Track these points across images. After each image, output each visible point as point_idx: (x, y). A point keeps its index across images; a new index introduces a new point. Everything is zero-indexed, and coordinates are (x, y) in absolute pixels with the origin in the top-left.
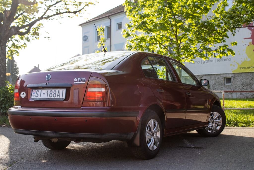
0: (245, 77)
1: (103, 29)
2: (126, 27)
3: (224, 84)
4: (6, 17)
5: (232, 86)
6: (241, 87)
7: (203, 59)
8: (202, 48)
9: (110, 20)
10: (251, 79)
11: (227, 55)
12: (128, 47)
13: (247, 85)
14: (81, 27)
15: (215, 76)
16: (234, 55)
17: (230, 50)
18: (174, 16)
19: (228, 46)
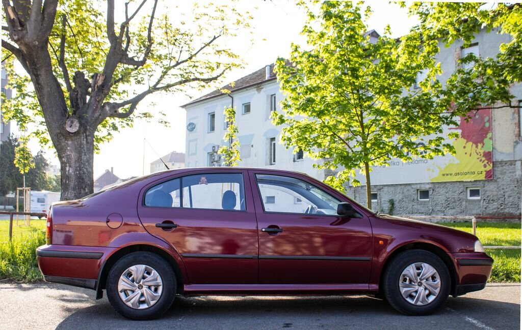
0: (451, 189)
1: (234, 112)
2: (280, 108)
3: (418, 200)
4: (96, 85)
5: (430, 204)
6: (444, 205)
7: (403, 160)
8: (402, 142)
9: (231, 99)
10: (462, 192)
11: (443, 154)
12: (285, 139)
13: (454, 202)
14: (184, 110)
15: (402, 187)
16: (454, 154)
17: (448, 146)
18: (358, 91)
19: (443, 139)
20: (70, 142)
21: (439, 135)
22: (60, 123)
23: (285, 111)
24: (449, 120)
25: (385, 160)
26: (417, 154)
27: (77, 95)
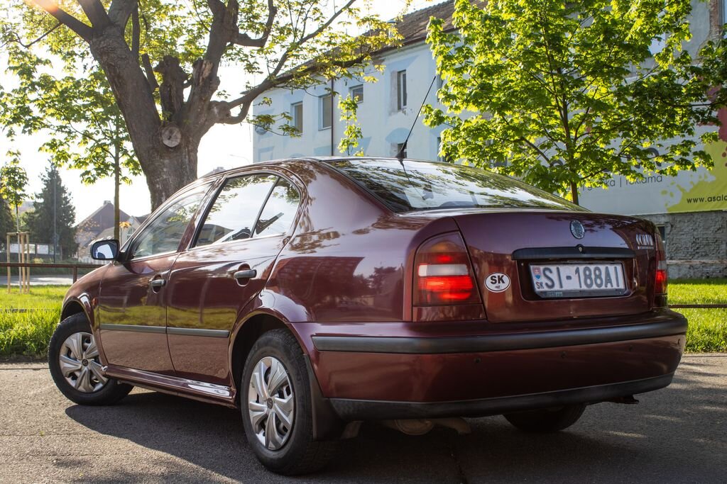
0: (701, 225)
1: (355, 105)
4: (201, 78)
10: (719, 229)
11: (694, 168)
13: (707, 245)
16: (712, 168)
17: (702, 154)
18: (559, 71)
19: (694, 144)
20: (167, 161)
21: (688, 138)
22: (152, 133)
23: (447, 104)
24: (706, 115)
25: (601, 179)
26: (652, 168)
27: (170, 90)
